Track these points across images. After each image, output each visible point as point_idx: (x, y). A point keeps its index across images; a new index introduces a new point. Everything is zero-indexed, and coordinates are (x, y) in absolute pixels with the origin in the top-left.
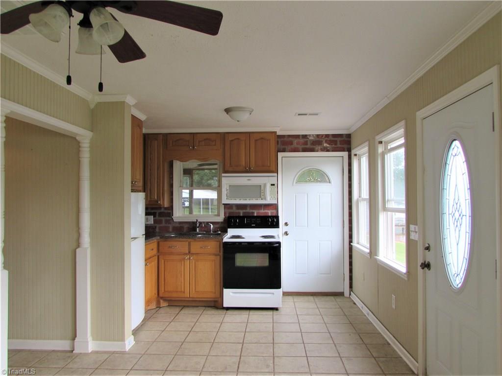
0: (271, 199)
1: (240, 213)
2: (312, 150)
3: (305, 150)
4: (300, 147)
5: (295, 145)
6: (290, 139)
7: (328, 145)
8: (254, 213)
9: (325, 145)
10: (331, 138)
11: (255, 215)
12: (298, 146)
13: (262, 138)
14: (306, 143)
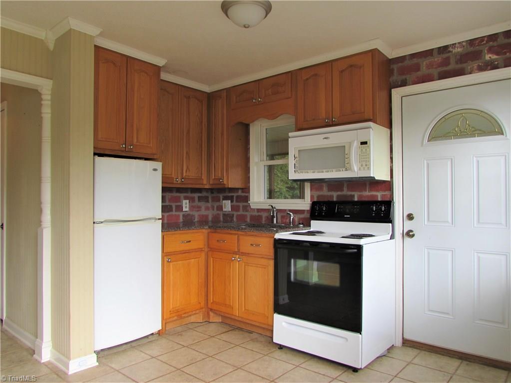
0: (362, 168)
1: (333, 196)
2: (460, 73)
3: (443, 76)
4: (435, 72)
5: (424, 70)
6: (415, 61)
7: (495, 57)
8: (353, 196)
9: (488, 57)
10: (502, 41)
11: (356, 199)
12: (431, 71)
13: (351, 66)
14: (446, 62)
